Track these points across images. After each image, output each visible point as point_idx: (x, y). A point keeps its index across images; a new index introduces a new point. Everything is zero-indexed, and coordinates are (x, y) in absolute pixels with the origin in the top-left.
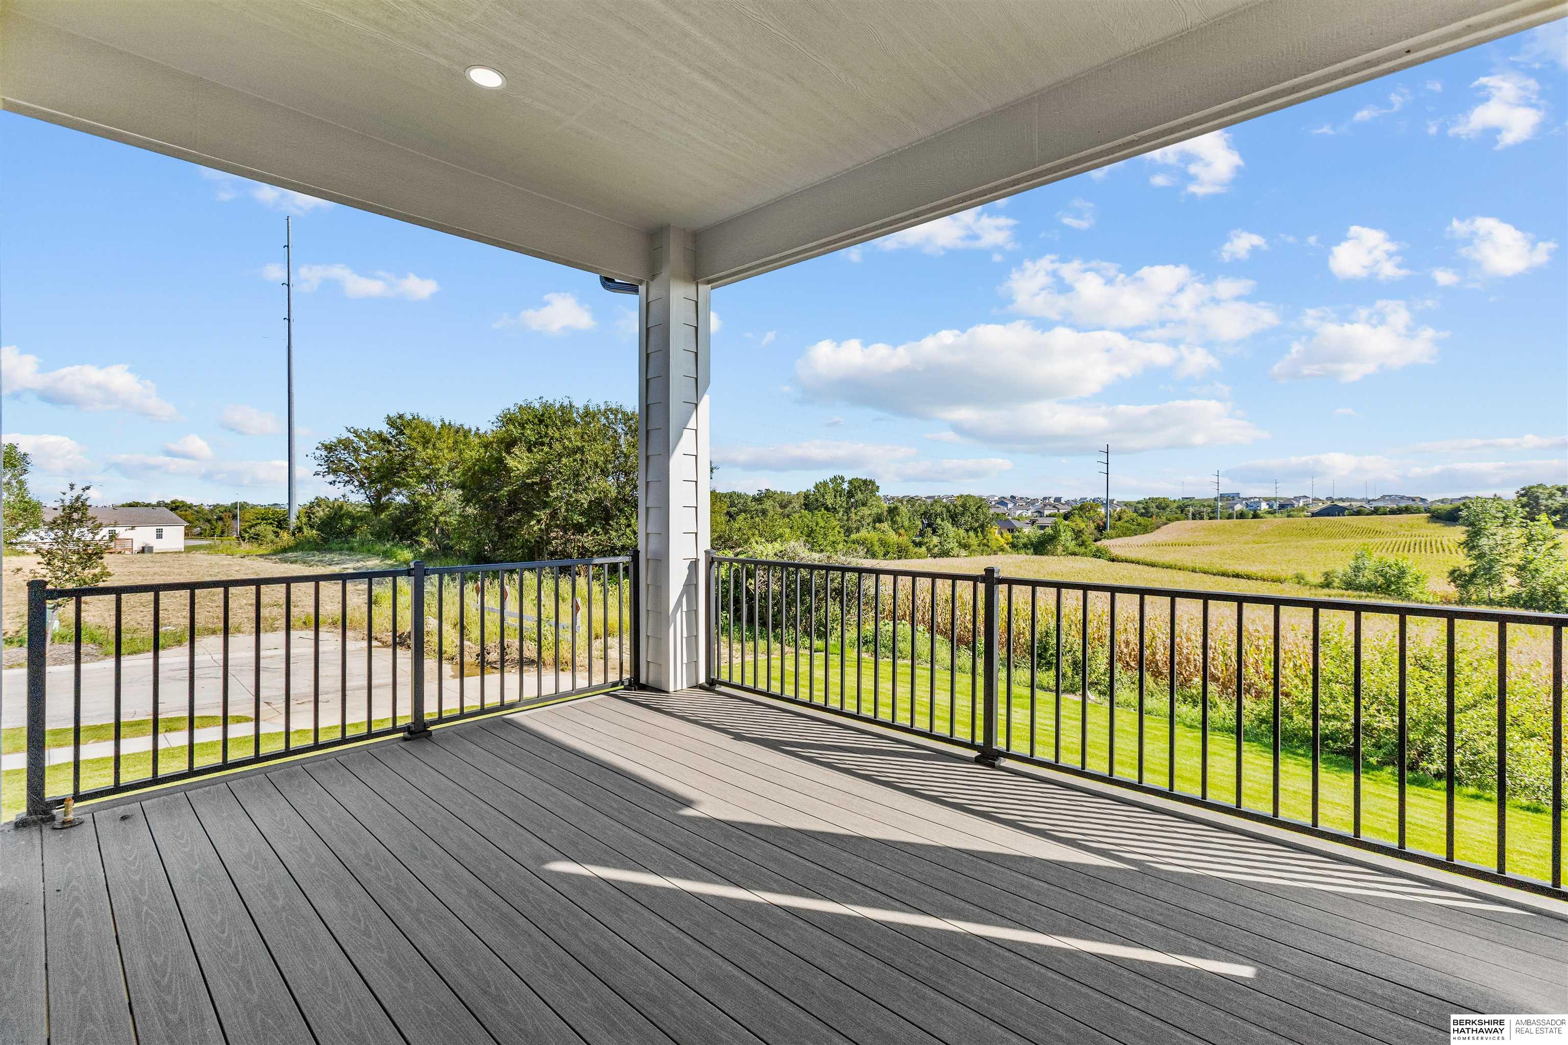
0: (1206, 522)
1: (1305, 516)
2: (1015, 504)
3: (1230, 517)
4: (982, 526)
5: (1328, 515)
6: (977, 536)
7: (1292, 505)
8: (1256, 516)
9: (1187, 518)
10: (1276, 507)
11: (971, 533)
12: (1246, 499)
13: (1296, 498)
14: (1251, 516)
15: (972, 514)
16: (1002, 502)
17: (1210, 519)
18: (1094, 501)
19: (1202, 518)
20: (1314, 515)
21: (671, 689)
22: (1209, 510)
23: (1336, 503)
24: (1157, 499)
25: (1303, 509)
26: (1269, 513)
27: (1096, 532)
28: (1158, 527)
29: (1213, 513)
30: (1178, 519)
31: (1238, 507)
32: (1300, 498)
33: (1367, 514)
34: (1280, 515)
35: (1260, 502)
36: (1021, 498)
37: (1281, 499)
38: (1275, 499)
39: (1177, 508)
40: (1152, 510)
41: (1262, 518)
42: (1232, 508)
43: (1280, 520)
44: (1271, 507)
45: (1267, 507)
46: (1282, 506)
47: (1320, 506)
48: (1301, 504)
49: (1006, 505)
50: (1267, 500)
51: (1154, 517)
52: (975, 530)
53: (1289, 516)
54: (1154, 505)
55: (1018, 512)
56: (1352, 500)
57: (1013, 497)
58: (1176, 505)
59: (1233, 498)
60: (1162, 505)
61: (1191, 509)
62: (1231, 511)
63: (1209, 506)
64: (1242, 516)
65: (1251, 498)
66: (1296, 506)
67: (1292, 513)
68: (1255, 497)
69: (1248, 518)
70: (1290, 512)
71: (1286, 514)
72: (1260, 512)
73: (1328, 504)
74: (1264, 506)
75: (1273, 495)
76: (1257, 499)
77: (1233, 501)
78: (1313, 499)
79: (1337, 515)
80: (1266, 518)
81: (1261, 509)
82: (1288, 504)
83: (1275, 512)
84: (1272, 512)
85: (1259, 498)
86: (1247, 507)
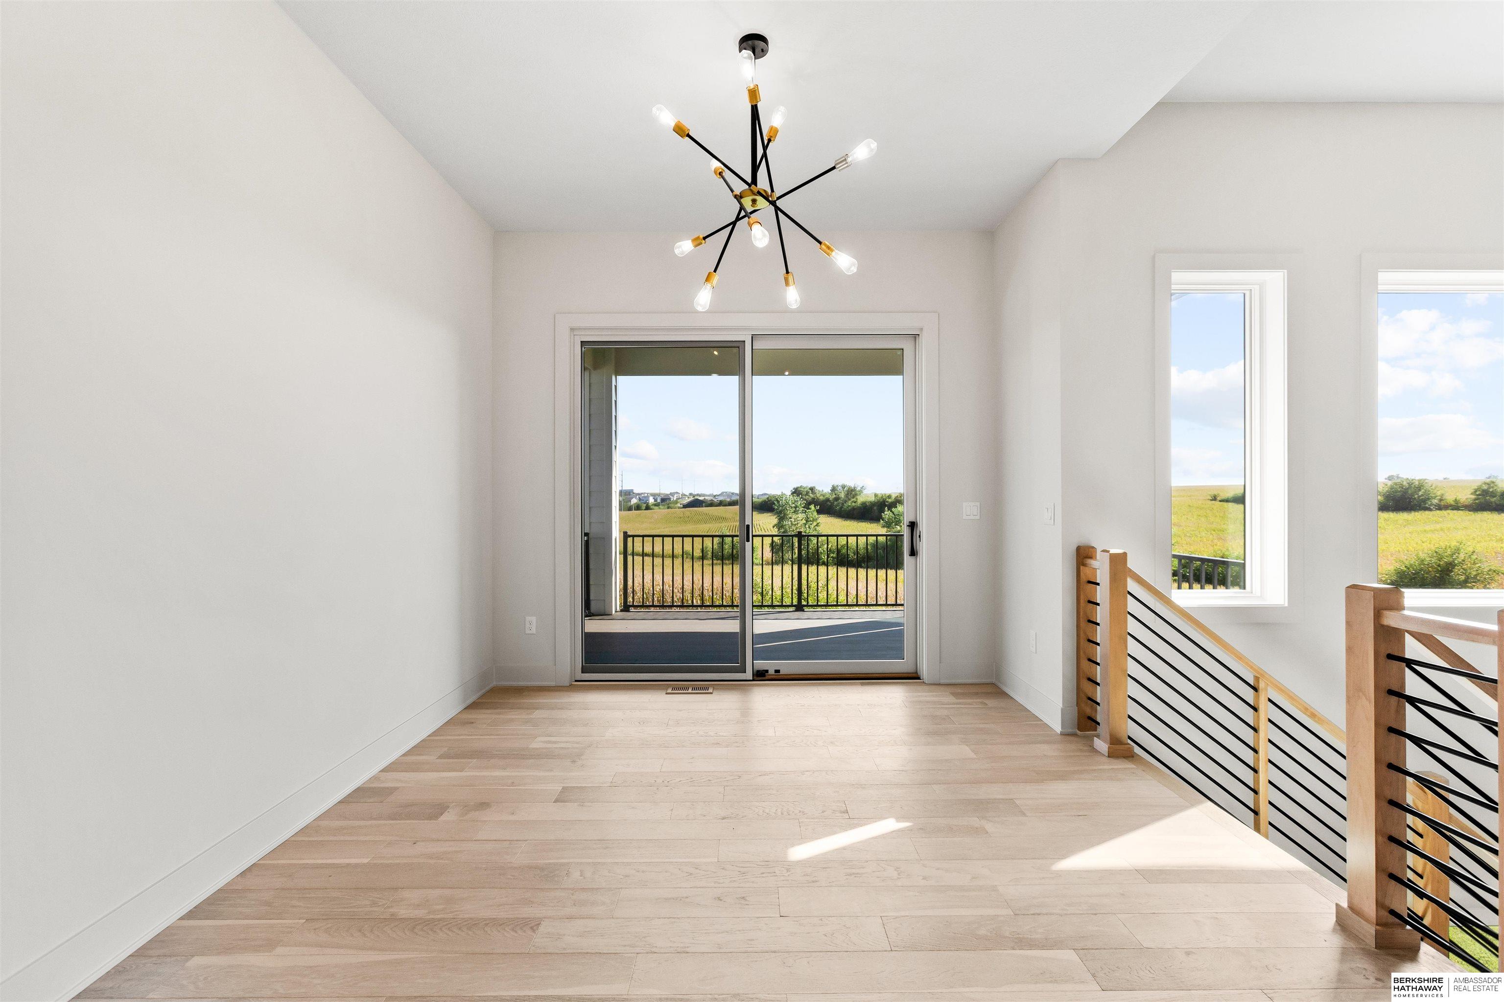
1: (679, 508)
3: (630, 509)
5: (695, 507)
7: (670, 499)
8: (648, 508)
10: (659, 501)
12: (639, 494)
13: (672, 494)
14: (644, 508)
20: (685, 506)
21: (613, 613)
23: (696, 497)
26: (655, 505)
31: (634, 501)
32: (674, 494)
33: (717, 506)
34: (662, 507)
35: (648, 497)
37: (662, 494)
38: (659, 495)
41: (651, 509)
42: (630, 501)
43: (662, 511)
44: (656, 500)
45: (653, 501)
46: (663, 500)
47: (687, 501)
48: (675, 499)
50: (654, 495)
56: (704, 495)
59: (630, 494)
64: (638, 508)
65: (642, 494)
66: (672, 500)
67: (670, 505)
68: (645, 493)
69: (642, 510)
70: (668, 504)
71: (666, 507)
72: (650, 504)
73: (692, 499)
74: (651, 500)
75: (657, 491)
76: (646, 495)
77: (631, 496)
78: (682, 495)
79: (700, 507)
80: (654, 509)
81: (649, 502)
82: (667, 499)
83: (659, 505)
84: (657, 505)
85: (648, 494)
86: (640, 499)
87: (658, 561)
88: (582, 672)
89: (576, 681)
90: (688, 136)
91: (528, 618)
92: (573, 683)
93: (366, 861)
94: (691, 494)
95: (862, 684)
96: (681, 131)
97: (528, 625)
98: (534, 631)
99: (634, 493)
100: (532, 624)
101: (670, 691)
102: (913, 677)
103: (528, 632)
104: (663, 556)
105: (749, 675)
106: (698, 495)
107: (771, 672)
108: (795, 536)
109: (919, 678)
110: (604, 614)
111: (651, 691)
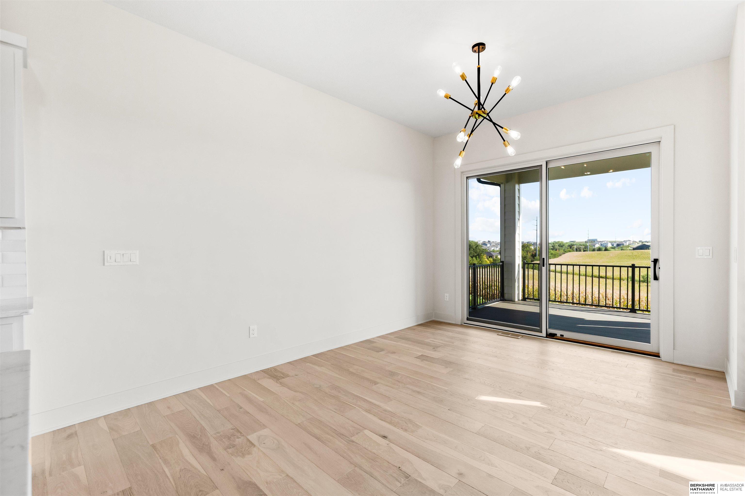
0: (582, 252)
1: (630, 250)
2: (491, 244)
3: (594, 250)
4: (478, 255)
5: (641, 249)
6: (477, 260)
7: (623, 244)
8: (606, 250)
9: (573, 251)
10: (615, 245)
11: (474, 258)
12: (601, 242)
13: (625, 241)
14: (604, 250)
15: (474, 249)
16: (484, 244)
17: (584, 251)
18: (528, 243)
19: (580, 251)
20: (634, 249)
21: (516, 301)
22: (584, 247)
23: (644, 243)
24: (559, 242)
25: (628, 246)
26: (612, 248)
27: (531, 257)
28: (560, 255)
29: (585, 248)
30: (570, 251)
31: (597, 246)
32: (627, 241)
34: (617, 249)
35: (607, 243)
36: (493, 242)
37: (618, 241)
38: (615, 242)
39: (568, 246)
40: (556, 247)
41: (609, 250)
42: (594, 246)
43: (618, 251)
44: (613, 245)
46: (618, 245)
47: (637, 245)
48: (627, 244)
49: (486, 245)
50: (611, 242)
51: (558, 250)
52: (476, 257)
53: (622, 250)
54: (557, 245)
55: (492, 248)
57: (489, 241)
58: (567, 245)
59: (594, 241)
60: (561, 245)
61: (575, 247)
62: (594, 247)
63: (584, 245)
64: (599, 250)
65: (603, 241)
66: (625, 245)
67: (623, 248)
68: (605, 241)
69: (603, 251)
70: (622, 248)
71: (621, 249)
72: (608, 248)
73: (640, 244)
74: (610, 245)
75: (614, 240)
76: (606, 242)
77: (595, 243)
78: (633, 242)
79: (646, 249)
80: (611, 251)
81: (608, 247)
82: (621, 244)
83: (615, 248)
84: (613, 248)
85: (607, 241)
86: (601, 245)
87: (609, 281)
88: (467, 320)
89: (464, 323)
90: (450, 98)
91: (446, 294)
92: (463, 324)
93: (353, 356)
94: (640, 241)
95: (612, 352)
96: (446, 97)
97: (445, 297)
98: (448, 300)
99: (597, 241)
100: (447, 297)
101: (500, 334)
102: (657, 355)
103: (445, 300)
104: (613, 279)
105: (544, 334)
106: (646, 242)
107: (559, 335)
108: (630, 267)
109: (659, 357)
110: (511, 300)
111: (492, 332)
